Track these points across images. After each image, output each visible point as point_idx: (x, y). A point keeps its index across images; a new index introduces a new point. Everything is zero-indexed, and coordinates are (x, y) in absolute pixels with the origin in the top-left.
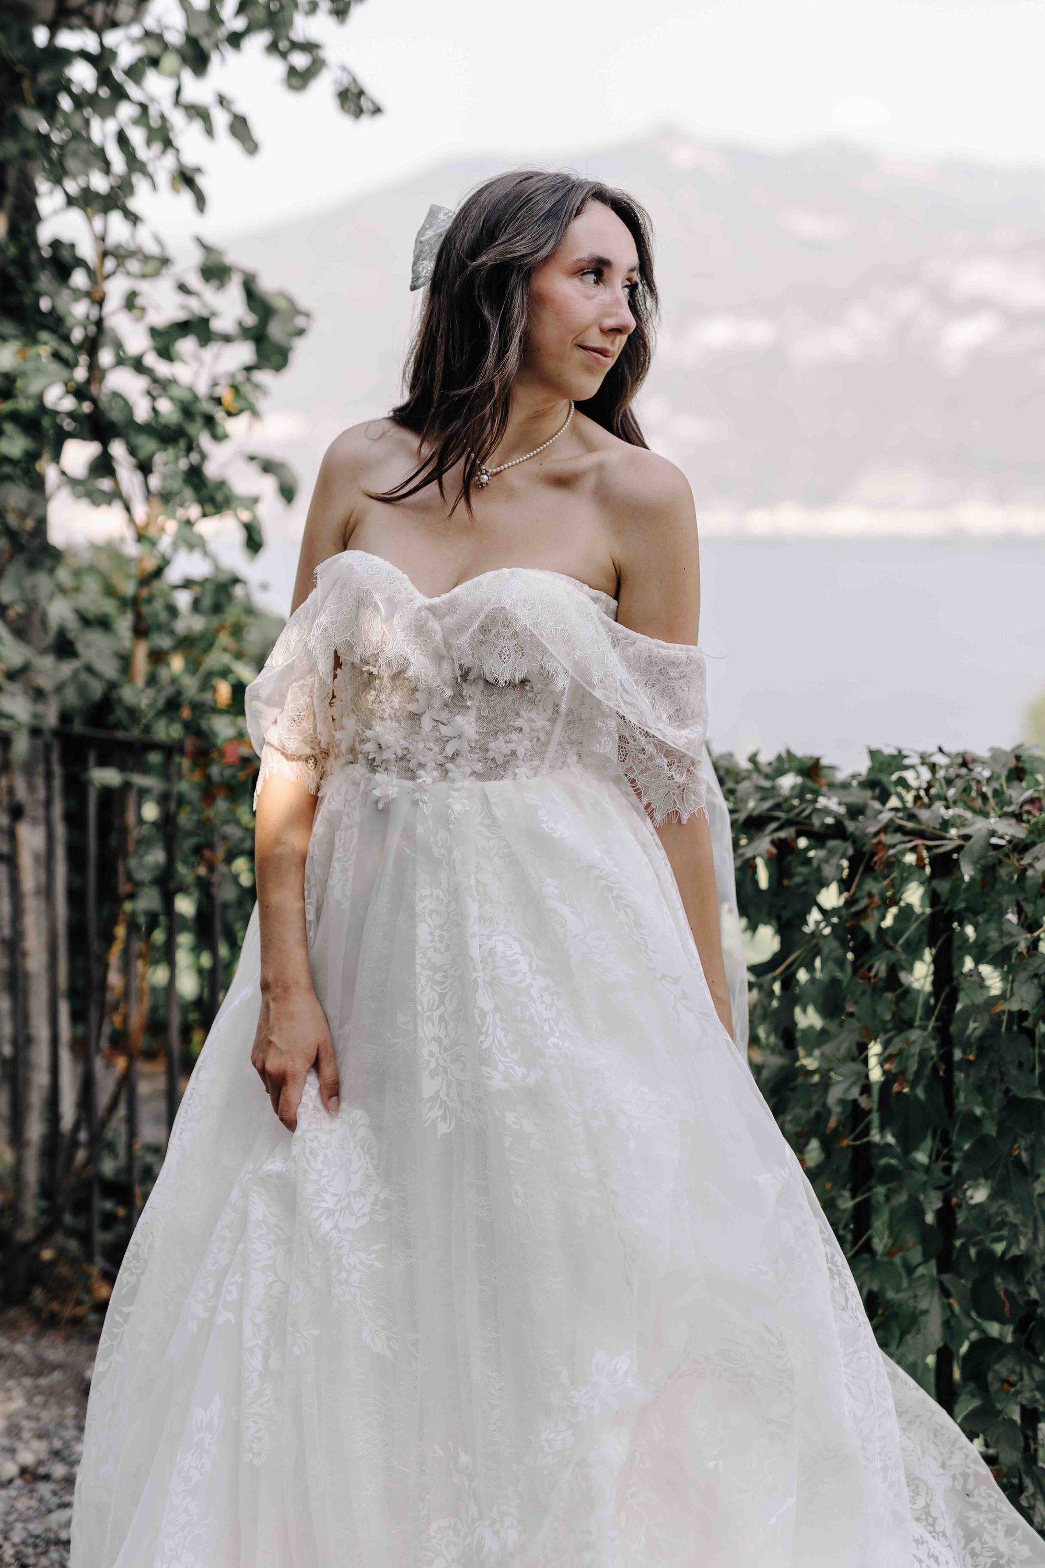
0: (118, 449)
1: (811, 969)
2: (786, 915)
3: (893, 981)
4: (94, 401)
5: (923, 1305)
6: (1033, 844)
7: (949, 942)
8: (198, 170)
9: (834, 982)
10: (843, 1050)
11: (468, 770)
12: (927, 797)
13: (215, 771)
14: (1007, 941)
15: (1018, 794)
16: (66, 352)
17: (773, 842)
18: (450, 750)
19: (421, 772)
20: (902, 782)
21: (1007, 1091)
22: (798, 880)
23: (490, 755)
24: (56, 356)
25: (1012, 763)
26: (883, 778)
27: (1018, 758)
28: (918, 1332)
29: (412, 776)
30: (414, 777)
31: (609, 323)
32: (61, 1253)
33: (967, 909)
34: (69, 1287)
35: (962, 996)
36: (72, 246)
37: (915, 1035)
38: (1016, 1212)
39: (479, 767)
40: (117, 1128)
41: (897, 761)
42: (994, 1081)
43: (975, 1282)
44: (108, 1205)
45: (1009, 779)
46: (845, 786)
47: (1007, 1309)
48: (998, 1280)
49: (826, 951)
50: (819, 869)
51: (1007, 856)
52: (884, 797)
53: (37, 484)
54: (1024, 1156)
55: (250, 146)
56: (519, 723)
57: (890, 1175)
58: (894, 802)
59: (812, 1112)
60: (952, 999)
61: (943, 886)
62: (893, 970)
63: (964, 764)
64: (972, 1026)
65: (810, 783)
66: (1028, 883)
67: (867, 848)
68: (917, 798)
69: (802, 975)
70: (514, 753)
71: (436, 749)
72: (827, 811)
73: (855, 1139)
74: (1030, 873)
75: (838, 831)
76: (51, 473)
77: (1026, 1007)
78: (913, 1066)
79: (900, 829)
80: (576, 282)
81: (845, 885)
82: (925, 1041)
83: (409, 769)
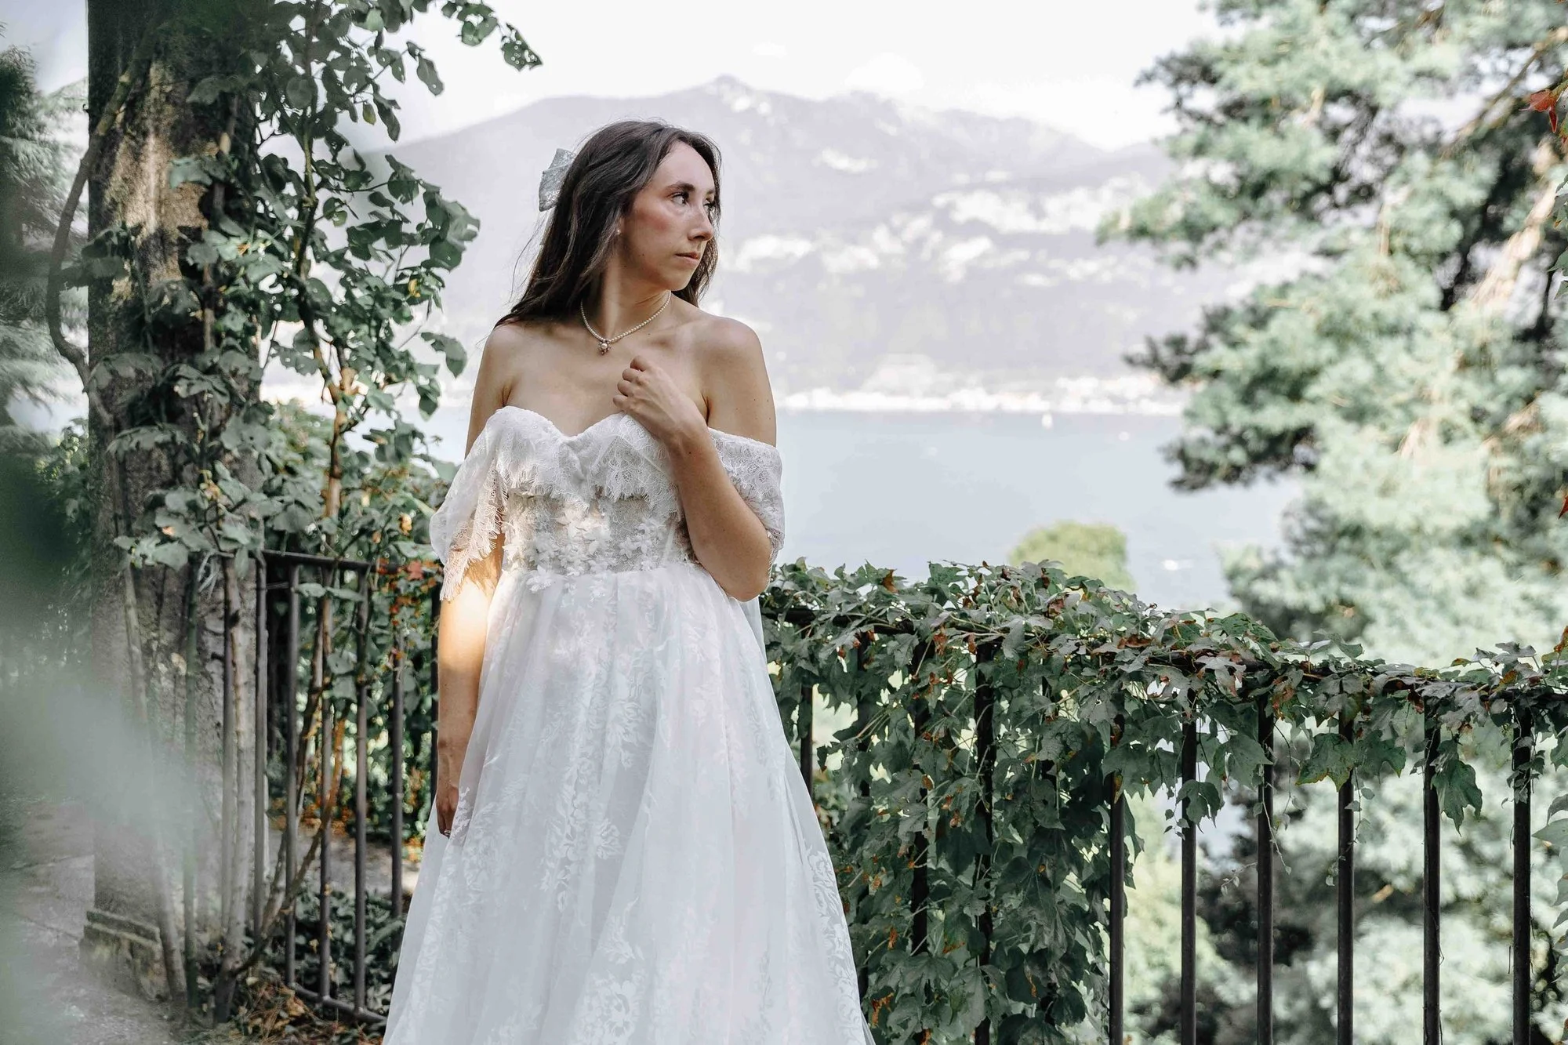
0: (319, 327)
1: (881, 734)
2: (864, 692)
3: (948, 741)
4: (302, 289)
5: (969, 990)
6: (1056, 635)
7: (990, 712)
8: (393, 103)
9: (900, 744)
10: (909, 796)
11: (606, 564)
12: (973, 600)
13: (401, 584)
14: (1037, 708)
15: (1044, 598)
16: (280, 247)
17: (857, 635)
18: (592, 549)
19: (570, 568)
20: (956, 589)
21: (1035, 823)
22: (875, 664)
23: (622, 552)
24: (270, 250)
25: (1040, 575)
26: (942, 586)
27: (1044, 571)
28: (967, 1009)
29: (563, 571)
30: (565, 573)
31: (695, 232)
32: (263, 976)
33: (1003, 687)
34: (269, 1006)
35: (999, 752)
36: (285, 161)
37: (966, 782)
38: (1042, 915)
39: (614, 562)
40: (312, 876)
41: (952, 573)
42: (1026, 816)
43: (1009, 972)
44: (301, 940)
45: (1037, 586)
46: (911, 592)
47: (1034, 990)
48: (1027, 968)
49: (893, 721)
50: (892, 656)
51: (1037, 644)
52: (942, 600)
53: (252, 353)
54: (1049, 873)
55: (436, 87)
56: (642, 526)
57: (942, 892)
58: (949, 604)
59: (885, 842)
60: (992, 756)
61: (987, 669)
62: (948, 733)
63: (1004, 576)
64: (1009, 775)
65: (884, 590)
66: (1054, 664)
67: (928, 640)
68: (966, 602)
69: (875, 740)
70: (639, 550)
71: (581, 549)
72: (897, 611)
73: (918, 864)
74: (1055, 656)
75: (906, 627)
76: (264, 346)
77: (1051, 758)
78: (966, 805)
79: (953, 625)
80: (669, 203)
81: (911, 669)
82: (974, 786)
83: (560, 567)
